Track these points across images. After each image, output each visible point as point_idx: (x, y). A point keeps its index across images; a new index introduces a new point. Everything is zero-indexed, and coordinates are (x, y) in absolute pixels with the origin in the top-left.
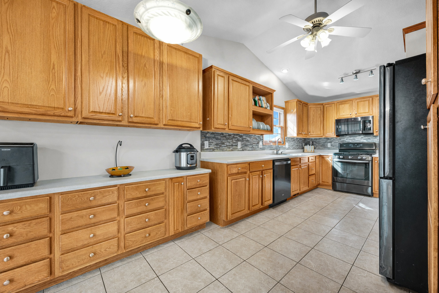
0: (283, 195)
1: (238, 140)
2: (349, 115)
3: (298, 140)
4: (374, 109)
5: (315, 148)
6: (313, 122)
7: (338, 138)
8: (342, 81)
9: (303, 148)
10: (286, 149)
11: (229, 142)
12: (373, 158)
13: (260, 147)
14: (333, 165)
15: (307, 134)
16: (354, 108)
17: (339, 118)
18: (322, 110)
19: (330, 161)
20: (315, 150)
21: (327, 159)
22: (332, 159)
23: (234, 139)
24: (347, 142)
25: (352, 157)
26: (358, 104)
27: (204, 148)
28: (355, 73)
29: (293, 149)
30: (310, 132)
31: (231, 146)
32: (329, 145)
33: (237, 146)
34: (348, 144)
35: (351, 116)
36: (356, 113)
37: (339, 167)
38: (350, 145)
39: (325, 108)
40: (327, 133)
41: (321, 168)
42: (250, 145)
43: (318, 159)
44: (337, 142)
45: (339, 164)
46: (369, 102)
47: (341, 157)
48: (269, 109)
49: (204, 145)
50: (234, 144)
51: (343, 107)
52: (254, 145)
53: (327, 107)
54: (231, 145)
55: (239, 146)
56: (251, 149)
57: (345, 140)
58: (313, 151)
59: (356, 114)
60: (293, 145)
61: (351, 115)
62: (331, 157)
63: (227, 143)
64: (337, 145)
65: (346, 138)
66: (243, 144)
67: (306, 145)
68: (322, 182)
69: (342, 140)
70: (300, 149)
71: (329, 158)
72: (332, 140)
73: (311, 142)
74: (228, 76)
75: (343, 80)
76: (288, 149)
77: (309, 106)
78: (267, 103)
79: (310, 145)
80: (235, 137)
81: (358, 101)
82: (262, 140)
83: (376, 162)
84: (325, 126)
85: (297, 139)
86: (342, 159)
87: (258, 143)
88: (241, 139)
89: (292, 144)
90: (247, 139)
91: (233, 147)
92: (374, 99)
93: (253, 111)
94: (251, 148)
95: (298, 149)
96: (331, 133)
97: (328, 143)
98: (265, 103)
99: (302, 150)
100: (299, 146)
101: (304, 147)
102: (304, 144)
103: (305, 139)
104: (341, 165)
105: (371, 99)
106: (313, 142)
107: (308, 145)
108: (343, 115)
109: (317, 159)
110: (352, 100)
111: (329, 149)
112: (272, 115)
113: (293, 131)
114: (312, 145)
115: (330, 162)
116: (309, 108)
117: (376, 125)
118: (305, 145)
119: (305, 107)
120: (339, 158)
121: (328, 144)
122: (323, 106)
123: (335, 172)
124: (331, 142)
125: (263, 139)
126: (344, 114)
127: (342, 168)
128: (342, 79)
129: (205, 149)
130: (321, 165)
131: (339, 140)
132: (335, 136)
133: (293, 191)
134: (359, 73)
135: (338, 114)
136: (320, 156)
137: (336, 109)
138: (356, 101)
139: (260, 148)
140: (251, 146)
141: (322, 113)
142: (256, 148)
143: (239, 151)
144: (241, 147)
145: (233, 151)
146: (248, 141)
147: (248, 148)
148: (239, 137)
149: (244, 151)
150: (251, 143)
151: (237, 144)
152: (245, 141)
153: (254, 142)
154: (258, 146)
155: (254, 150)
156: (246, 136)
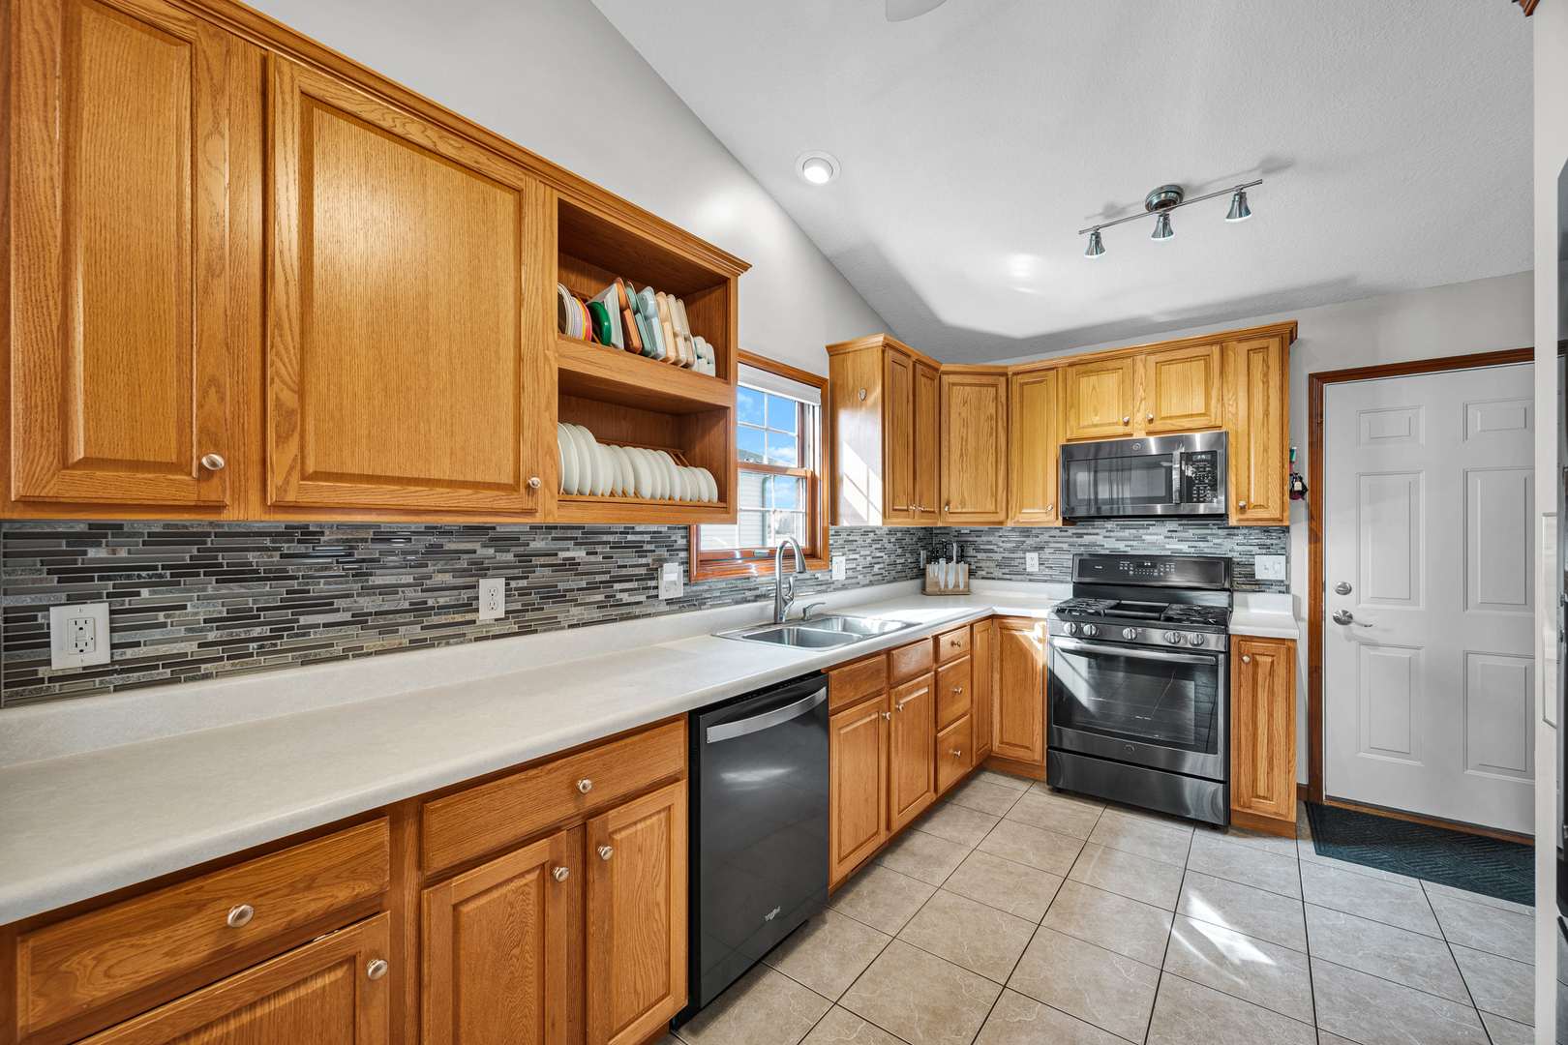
0: (771, 916)
1: (482, 570)
2: (1117, 424)
3: (899, 535)
4: (1228, 397)
5: (972, 574)
6: (962, 455)
7: (1072, 530)
8: (1097, 245)
9: (921, 574)
10: (835, 590)
11: (390, 589)
12: (1233, 640)
13: (663, 595)
14: (1050, 665)
15: (937, 510)
16: (1141, 393)
17: (1074, 436)
18: (1004, 402)
19: (1040, 646)
20: (975, 583)
21: (1027, 633)
22: (1044, 634)
23: (436, 566)
24: (1107, 552)
25: (1140, 630)
26: (1158, 374)
27: (43, 672)
28: (1162, 205)
29: (871, 584)
30: (948, 504)
31: (408, 617)
32: (1032, 561)
33: (471, 606)
34: (1115, 558)
35: (1127, 429)
36: (1151, 416)
37: (1078, 680)
38: (1124, 565)
39: (1016, 388)
40: (1021, 508)
41: (997, 676)
42: (592, 587)
43: (985, 635)
44: (1065, 546)
45: (1082, 663)
46: (1207, 368)
47: (1087, 629)
48: (713, 374)
49: (48, 645)
50: (445, 601)
51: (1094, 388)
52: (617, 586)
53: (1022, 385)
54: (404, 606)
55: (492, 609)
56: (597, 614)
57: (1099, 539)
58: (962, 587)
59: (1151, 421)
60: (871, 566)
61: (1127, 424)
62: (1041, 623)
63: (361, 600)
64: (1068, 561)
65: (1103, 532)
66: (524, 592)
67: (933, 558)
68: (1002, 742)
69: (1087, 539)
70: (906, 578)
71: (1032, 628)
72: (1045, 537)
73: (955, 545)
74: (255, 55)
75: (1104, 242)
76: (844, 587)
77: (946, 379)
78: (695, 333)
79: (949, 559)
80: (448, 547)
81: (1160, 357)
82: (683, 554)
83: (1246, 658)
84: (1015, 476)
85: (891, 532)
86: (1092, 639)
87: (653, 573)
88: (509, 557)
89: (869, 558)
90: (562, 555)
91: (433, 621)
92: (1231, 353)
93: (561, 371)
94: (601, 606)
95: (895, 580)
96: (1040, 509)
97: (1026, 551)
98: (675, 335)
99: (913, 585)
100: (899, 567)
101: (924, 569)
102: (923, 554)
103: (929, 531)
104: (1090, 667)
105: (1216, 349)
106: (962, 548)
107: (942, 561)
108: (1095, 426)
109: (978, 637)
110: (1129, 355)
111: (1032, 578)
112: (725, 409)
113: (867, 498)
114: (962, 558)
115: (1036, 649)
116: (945, 389)
117: (1237, 475)
118: (929, 561)
119: (923, 380)
120: (1077, 634)
121: (1029, 555)
122: (1004, 378)
123: (1059, 702)
124: (1039, 549)
125: (688, 549)
126: (1096, 420)
127: (1091, 681)
128: (1097, 236)
129: (51, 680)
130: (997, 665)
131: (1075, 539)
132: (1059, 523)
133: (843, 854)
134: (1175, 203)
135: (1072, 421)
136: (993, 617)
137: (1061, 395)
138: (1153, 359)
139: (670, 602)
140: (600, 597)
141: (1002, 412)
142: (640, 603)
143: (486, 638)
144: (507, 612)
145: (432, 646)
146: (571, 565)
147: (574, 610)
148: (484, 546)
149: (535, 631)
150: (599, 578)
151: (470, 593)
152: (547, 571)
153: (624, 572)
154: (653, 592)
155: (622, 619)
156: (554, 539)
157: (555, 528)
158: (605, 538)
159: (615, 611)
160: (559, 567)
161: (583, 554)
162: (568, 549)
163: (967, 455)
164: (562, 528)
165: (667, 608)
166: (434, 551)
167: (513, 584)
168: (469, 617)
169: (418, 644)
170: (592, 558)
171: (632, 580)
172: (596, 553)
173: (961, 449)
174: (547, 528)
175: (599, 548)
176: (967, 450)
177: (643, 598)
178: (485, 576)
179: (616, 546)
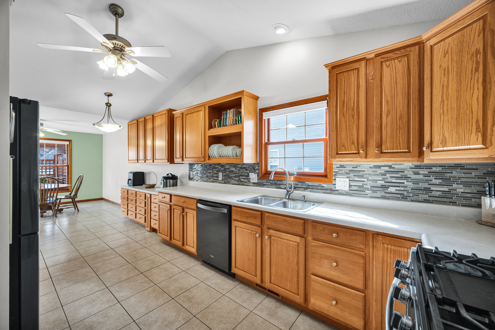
1: (219, 171)
11: (210, 173)
13: (252, 181)
23: (214, 170)
31: (212, 177)
33: (218, 177)
42: (236, 177)
49: (190, 175)
50: (215, 175)
52: (241, 177)
54: (211, 175)
55: (220, 178)
63: (208, 174)
66: (225, 176)
80: (216, 167)
82: (257, 171)
87: (249, 175)
88: (223, 169)
91: (214, 178)
93: (209, 136)
94: (237, 181)
125: (259, 170)
129: (191, 178)
133: (237, 267)
139: (254, 183)
140: (238, 179)
142: (246, 182)
143: (220, 183)
144: (222, 179)
145: (214, 182)
146: (232, 171)
147: (233, 181)
148: (220, 167)
149: (226, 184)
150: (237, 175)
151: (217, 175)
152: (228, 172)
153: (242, 174)
154: (249, 180)
155: (242, 185)
156: (230, 166)
157: (229, 164)
158: (239, 166)
159: (240, 183)
160: (230, 172)
161: (234, 169)
162: (231, 168)
163: (447, 100)
164: (231, 164)
165: (253, 185)
166: (214, 168)
167: (223, 174)
168: (218, 179)
169: (213, 182)
170: (236, 170)
171: (244, 176)
172: (236, 169)
173: (442, 96)
174: (228, 164)
175: (237, 168)
176: (448, 95)
177: (247, 181)
178: (220, 172)
179: (241, 168)
